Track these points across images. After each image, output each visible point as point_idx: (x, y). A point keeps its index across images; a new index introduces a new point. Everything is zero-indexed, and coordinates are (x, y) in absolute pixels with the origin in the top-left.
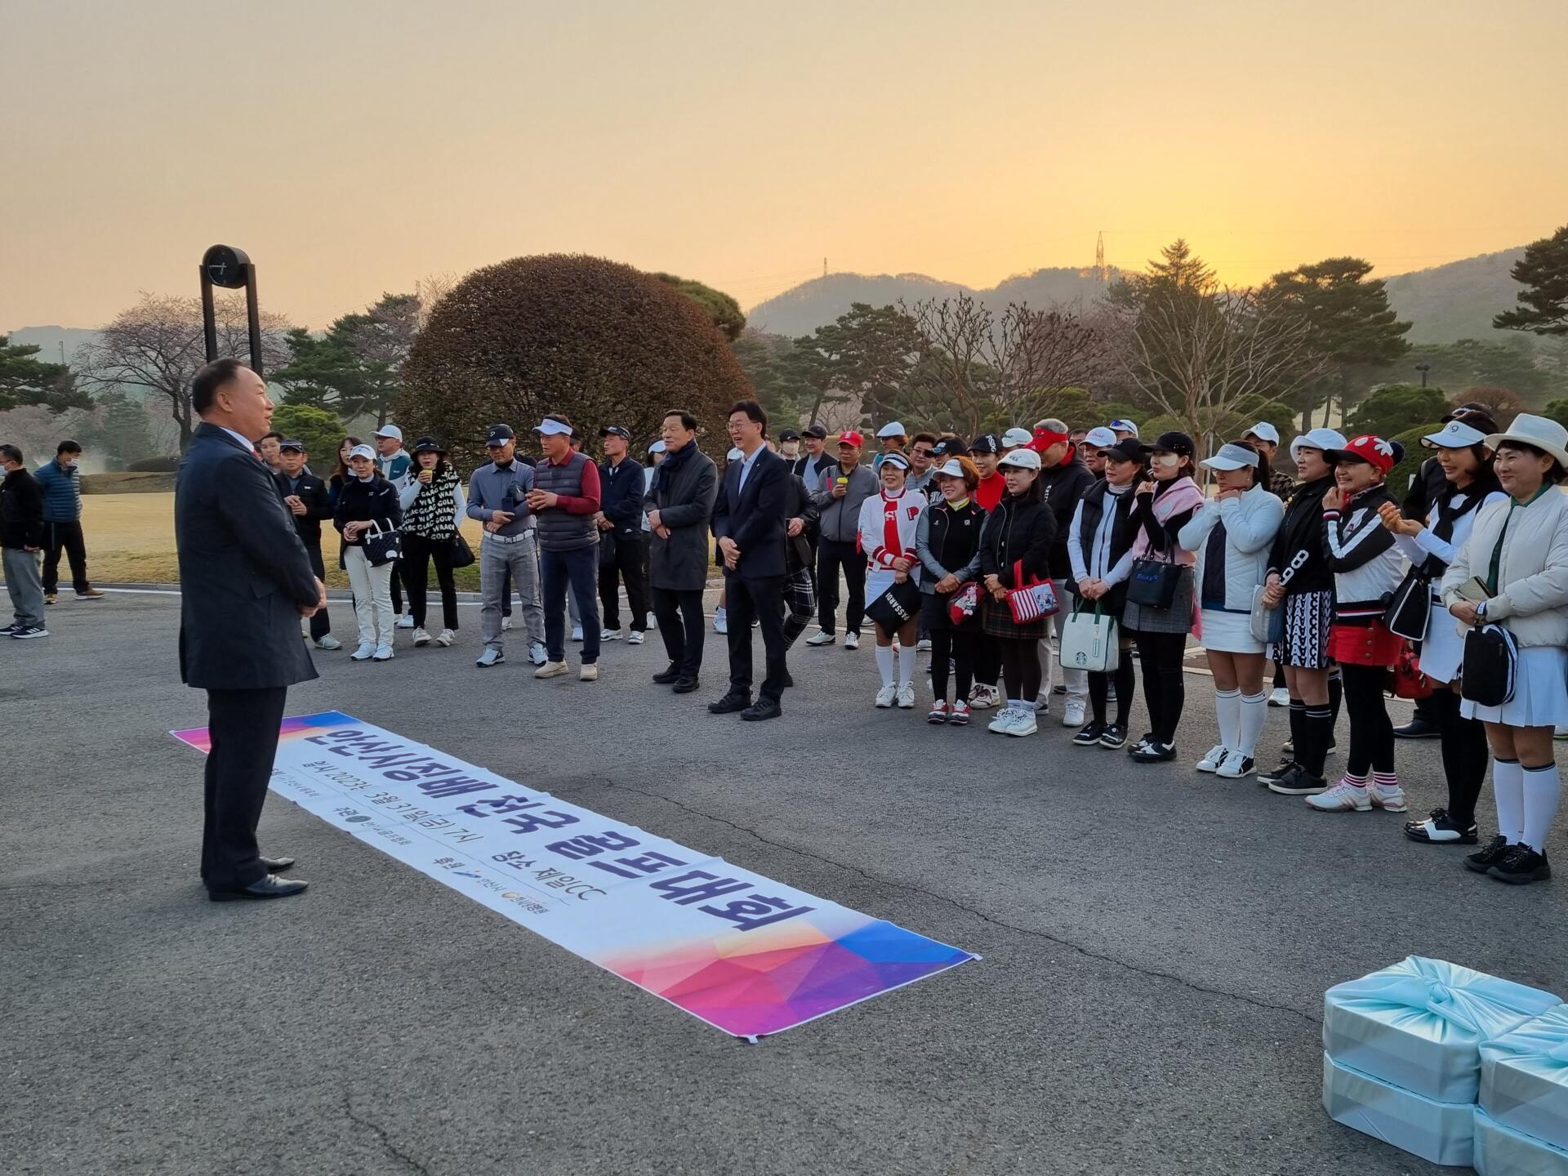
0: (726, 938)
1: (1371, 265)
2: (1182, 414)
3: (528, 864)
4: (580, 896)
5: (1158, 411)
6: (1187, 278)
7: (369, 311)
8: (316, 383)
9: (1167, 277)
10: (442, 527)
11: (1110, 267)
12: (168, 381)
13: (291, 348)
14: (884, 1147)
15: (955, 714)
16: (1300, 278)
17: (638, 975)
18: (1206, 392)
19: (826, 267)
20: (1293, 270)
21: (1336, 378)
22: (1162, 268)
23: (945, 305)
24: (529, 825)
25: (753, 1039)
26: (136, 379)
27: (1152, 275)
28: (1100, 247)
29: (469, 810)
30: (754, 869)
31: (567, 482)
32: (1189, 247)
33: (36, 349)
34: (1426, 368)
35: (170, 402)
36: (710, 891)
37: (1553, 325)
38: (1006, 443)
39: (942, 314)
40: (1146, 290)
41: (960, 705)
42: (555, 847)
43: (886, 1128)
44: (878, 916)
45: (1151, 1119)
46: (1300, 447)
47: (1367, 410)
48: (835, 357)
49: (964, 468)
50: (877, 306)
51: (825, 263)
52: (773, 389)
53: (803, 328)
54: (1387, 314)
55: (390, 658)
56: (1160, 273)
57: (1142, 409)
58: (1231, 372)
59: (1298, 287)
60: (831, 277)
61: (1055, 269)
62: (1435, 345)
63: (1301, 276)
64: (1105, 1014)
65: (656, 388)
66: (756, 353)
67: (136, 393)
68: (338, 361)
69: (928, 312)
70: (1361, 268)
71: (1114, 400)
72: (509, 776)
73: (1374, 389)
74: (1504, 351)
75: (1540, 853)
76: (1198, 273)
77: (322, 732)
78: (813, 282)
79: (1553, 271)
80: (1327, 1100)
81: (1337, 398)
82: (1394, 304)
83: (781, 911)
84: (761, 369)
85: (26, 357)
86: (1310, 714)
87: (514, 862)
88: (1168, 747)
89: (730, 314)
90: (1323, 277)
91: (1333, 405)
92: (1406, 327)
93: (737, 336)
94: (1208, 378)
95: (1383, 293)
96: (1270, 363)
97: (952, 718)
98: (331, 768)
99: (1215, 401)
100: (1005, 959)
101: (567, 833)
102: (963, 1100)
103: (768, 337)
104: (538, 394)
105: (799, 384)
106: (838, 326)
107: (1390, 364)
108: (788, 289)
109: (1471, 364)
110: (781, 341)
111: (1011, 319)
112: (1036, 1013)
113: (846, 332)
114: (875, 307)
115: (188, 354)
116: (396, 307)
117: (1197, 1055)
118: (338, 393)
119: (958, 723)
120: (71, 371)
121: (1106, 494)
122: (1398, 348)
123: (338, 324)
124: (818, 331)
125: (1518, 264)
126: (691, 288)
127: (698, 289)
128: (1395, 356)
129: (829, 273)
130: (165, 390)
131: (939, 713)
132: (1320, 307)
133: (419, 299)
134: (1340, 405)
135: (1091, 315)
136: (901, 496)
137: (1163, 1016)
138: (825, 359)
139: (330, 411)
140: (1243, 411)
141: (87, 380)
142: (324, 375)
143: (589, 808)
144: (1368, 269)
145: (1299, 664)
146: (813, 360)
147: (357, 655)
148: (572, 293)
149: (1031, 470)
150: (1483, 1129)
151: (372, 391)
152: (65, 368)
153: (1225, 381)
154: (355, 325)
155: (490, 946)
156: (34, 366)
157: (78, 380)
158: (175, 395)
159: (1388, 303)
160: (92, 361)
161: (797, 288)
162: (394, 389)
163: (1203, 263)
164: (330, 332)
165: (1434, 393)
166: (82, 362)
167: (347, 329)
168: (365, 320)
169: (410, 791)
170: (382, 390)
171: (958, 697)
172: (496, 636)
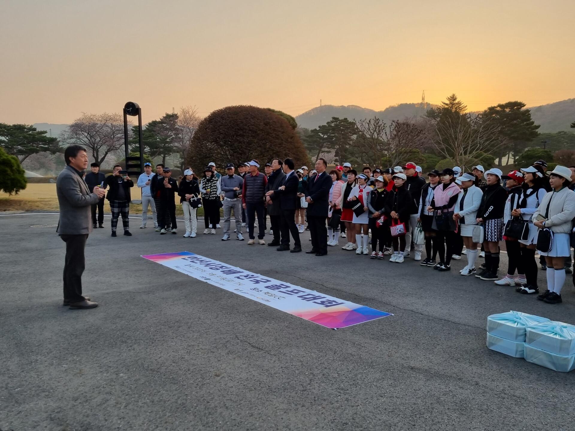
0: (322, 309)
1: (525, 104)
2: (453, 159)
3: (261, 291)
4: (278, 298)
5: (445, 158)
6: (456, 108)
7: (161, 119)
9: (448, 108)
10: (213, 196)
11: (427, 103)
12: (92, 144)
13: (133, 132)
14: (374, 350)
15: (379, 256)
16: (498, 109)
17: (301, 315)
18: (462, 151)
19: (321, 103)
20: (496, 106)
21: (512, 145)
22: (447, 104)
23: (370, 121)
24: (257, 282)
25: (335, 329)
27: (443, 107)
28: (423, 96)
29: (238, 278)
30: (326, 294)
31: (259, 181)
32: (457, 97)
33: (46, 132)
34: (545, 142)
35: (92, 151)
36: (315, 298)
38: (395, 171)
39: (368, 124)
40: (440, 113)
41: (380, 253)
42: (267, 287)
43: (373, 346)
44: (364, 305)
45: (442, 347)
46: (488, 174)
47: (523, 157)
48: (325, 136)
49: (384, 179)
50: (341, 118)
51: (321, 101)
53: (314, 126)
54: (531, 122)
55: (195, 237)
56: (446, 107)
57: (438, 156)
58: (471, 144)
59: (497, 112)
60: (323, 106)
61: (406, 104)
62: (550, 133)
63: (499, 108)
64: (429, 327)
65: (275, 150)
68: (150, 137)
69: (364, 123)
70: (521, 105)
71: (428, 153)
72: (246, 270)
73: (526, 149)
75: (559, 295)
76: (460, 106)
77: (186, 257)
78: (316, 108)
80: (487, 344)
81: (512, 153)
82: (533, 118)
83: (336, 303)
85: (43, 135)
86: (493, 256)
87: (257, 290)
88: (448, 266)
89: (292, 123)
90: (507, 108)
91: (510, 155)
92: (538, 127)
93: (295, 130)
94: (463, 146)
95: (530, 114)
96: (487, 140)
97: (378, 257)
98: (193, 266)
99: (465, 153)
100: (400, 315)
101: (268, 284)
102: (392, 342)
103: (301, 129)
105: (313, 146)
106: (327, 125)
107: (532, 141)
108: (307, 111)
109: (564, 140)
110: (306, 130)
111: (393, 126)
112: (410, 326)
113: (330, 128)
114: (340, 119)
115: (98, 134)
117: (454, 336)
118: (149, 148)
119: (380, 259)
120: (58, 140)
121: (429, 187)
122: (536, 135)
123: (150, 124)
124: (319, 127)
126: (279, 113)
127: (281, 114)
128: (534, 137)
129: (322, 105)
130: (90, 147)
131: (374, 255)
132: (505, 119)
133: (178, 115)
134: (513, 155)
135: (420, 122)
136: (364, 188)
137: (445, 328)
138: (322, 137)
139: (147, 155)
140: (476, 158)
141: (64, 143)
142: (145, 142)
143: (273, 278)
144: (524, 105)
145: (490, 240)
146: (317, 138)
147: (185, 235)
149: (403, 179)
150: (526, 347)
151: (161, 148)
152: (56, 139)
153: (469, 148)
154: (156, 125)
155: (258, 309)
156: (45, 138)
157: (60, 144)
158: (93, 149)
159: (531, 118)
160: (66, 137)
161: (310, 111)
162: (169, 147)
163: (462, 103)
164: (147, 127)
165: (548, 152)
166: (62, 137)
167: (152, 126)
168: (159, 122)
169: (219, 273)
170: (164, 147)
171: (380, 251)
172: (228, 230)
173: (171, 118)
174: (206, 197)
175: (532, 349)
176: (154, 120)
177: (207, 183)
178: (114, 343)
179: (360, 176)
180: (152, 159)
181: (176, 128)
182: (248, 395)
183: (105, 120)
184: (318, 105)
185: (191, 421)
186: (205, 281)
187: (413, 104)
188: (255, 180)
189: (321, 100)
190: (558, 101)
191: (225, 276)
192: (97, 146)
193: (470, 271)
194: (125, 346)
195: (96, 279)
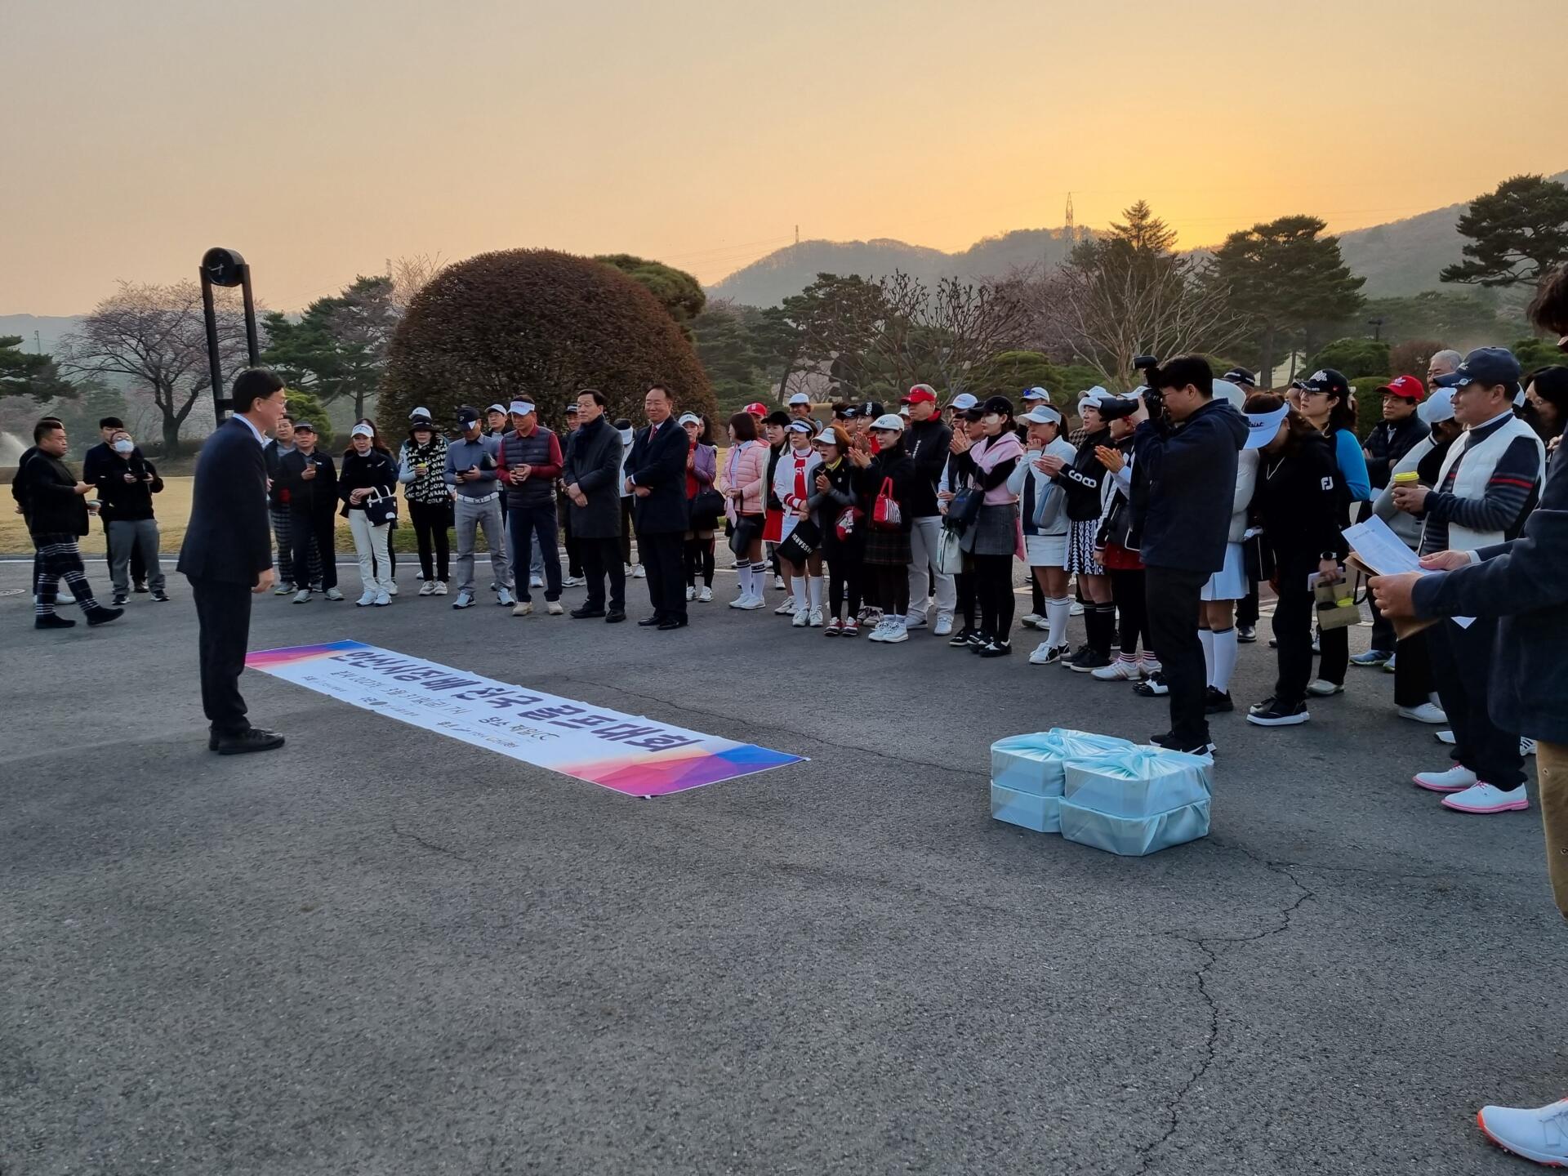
0: (640, 756)
1: (1324, 222)
3: (505, 724)
4: (541, 738)
6: (1149, 240)
7: (344, 294)
8: (294, 367)
9: (1128, 238)
10: (436, 493)
11: (1081, 227)
12: (150, 370)
13: (267, 333)
15: (846, 628)
16: (1255, 237)
17: (578, 773)
19: (797, 235)
20: (1249, 229)
21: (1299, 334)
22: (1124, 230)
23: (882, 282)
24: (506, 703)
25: (648, 797)
26: (118, 367)
27: (1113, 237)
28: (1069, 208)
29: (461, 696)
30: (667, 722)
31: (536, 451)
32: (1150, 209)
33: (18, 340)
34: (1382, 323)
35: (151, 389)
36: (634, 733)
37: (1499, 277)
40: (1107, 252)
41: (850, 621)
42: (525, 715)
44: (748, 742)
48: (802, 327)
50: (842, 275)
51: (797, 231)
52: (742, 361)
53: (773, 300)
54: (1341, 270)
55: (389, 604)
56: (1123, 235)
59: (1253, 246)
60: (802, 244)
61: (1027, 231)
62: (1399, 298)
63: (1256, 235)
66: (725, 325)
67: (119, 381)
68: (315, 344)
70: (1313, 225)
72: (489, 676)
74: (1465, 302)
75: (1225, 693)
76: (1159, 234)
77: (342, 654)
78: (785, 250)
79: (1497, 223)
80: (992, 809)
81: (1300, 353)
82: (1348, 259)
83: (680, 742)
84: (730, 341)
85: (9, 348)
86: (1099, 610)
87: (494, 722)
88: (1005, 644)
89: (691, 292)
90: (1278, 235)
91: (1298, 361)
92: (1361, 282)
93: (698, 312)
94: (1140, 341)
95: (1337, 249)
96: (1201, 323)
97: (844, 631)
98: (352, 675)
100: (826, 760)
101: (533, 707)
103: (737, 309)
104: (508, 376)
105: (769, 355)
106: (805, 296)
107: (1345, 319)
108: (760, 258)
109: (1435, 316)
110: (751, 311)
113: (813, 302)
114: (840, 277)
115: (168, 341)
116: (371, 290)
118: (315, 376)
119: (849, 635)
120: (54, 361)
122: (1356, 303)
123: (313, 308)
124: (785, 301)
125: (1463, 218)
126: (652, 268)
127: (658, 269)
128: (1350, 311)
129: (800, 241)
130: (146, 377)
131: (834, 627)
132: (1275, 264)
133: (391, 281)
134: (1304, 361)
136: (808, 456)
138: (793, 329)
139: (309, 394)
141: (71, 370)
142: (302, 358)
143: (550, 693)
144: (1322, 226)
146: (781, 331)
147: (361, 602)
148: (535, 284)
150: (1064, 807)
151: (349, 373)
152: (48, 359)
154: (330, 308)
155: (479, 763)
156: (18, 357)
157: (62, 370)
158: (156, 381)
159: (1341, 259)
160: (75, 350)
161: (768, 257)
162: (370, 370)
163: (1163, 224)
164: (306, 316)
165: (1382, 347)
166: (65, 351)
167: (322, 312)
168: (340, 303)
169: (416, 688)
170: (358, 372)
171: (850, 614)
172: (468, 582)
173: (373, 291)
174: (418, 498)
175: (1072, 809)
176: (326, 297)
177: (420, 460)
178: (75, 857)
179: (796, 427)
180: (323, 406)
181: (390, 317)
182: (364, 944)
183: (185, 300)
184: (789, 242)
185: (200, 1003)
186: (369, 708)
187: (1045, 230)
188: (526, 447)
189: (797, 227)
190: (1425, 211)
191: (430, 694)
192: (166, 376)
193: (1053, 654)
194: (102, 861)
195: (80, 715)
